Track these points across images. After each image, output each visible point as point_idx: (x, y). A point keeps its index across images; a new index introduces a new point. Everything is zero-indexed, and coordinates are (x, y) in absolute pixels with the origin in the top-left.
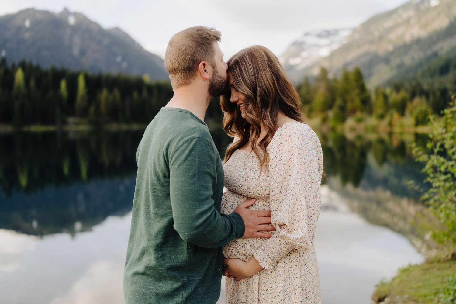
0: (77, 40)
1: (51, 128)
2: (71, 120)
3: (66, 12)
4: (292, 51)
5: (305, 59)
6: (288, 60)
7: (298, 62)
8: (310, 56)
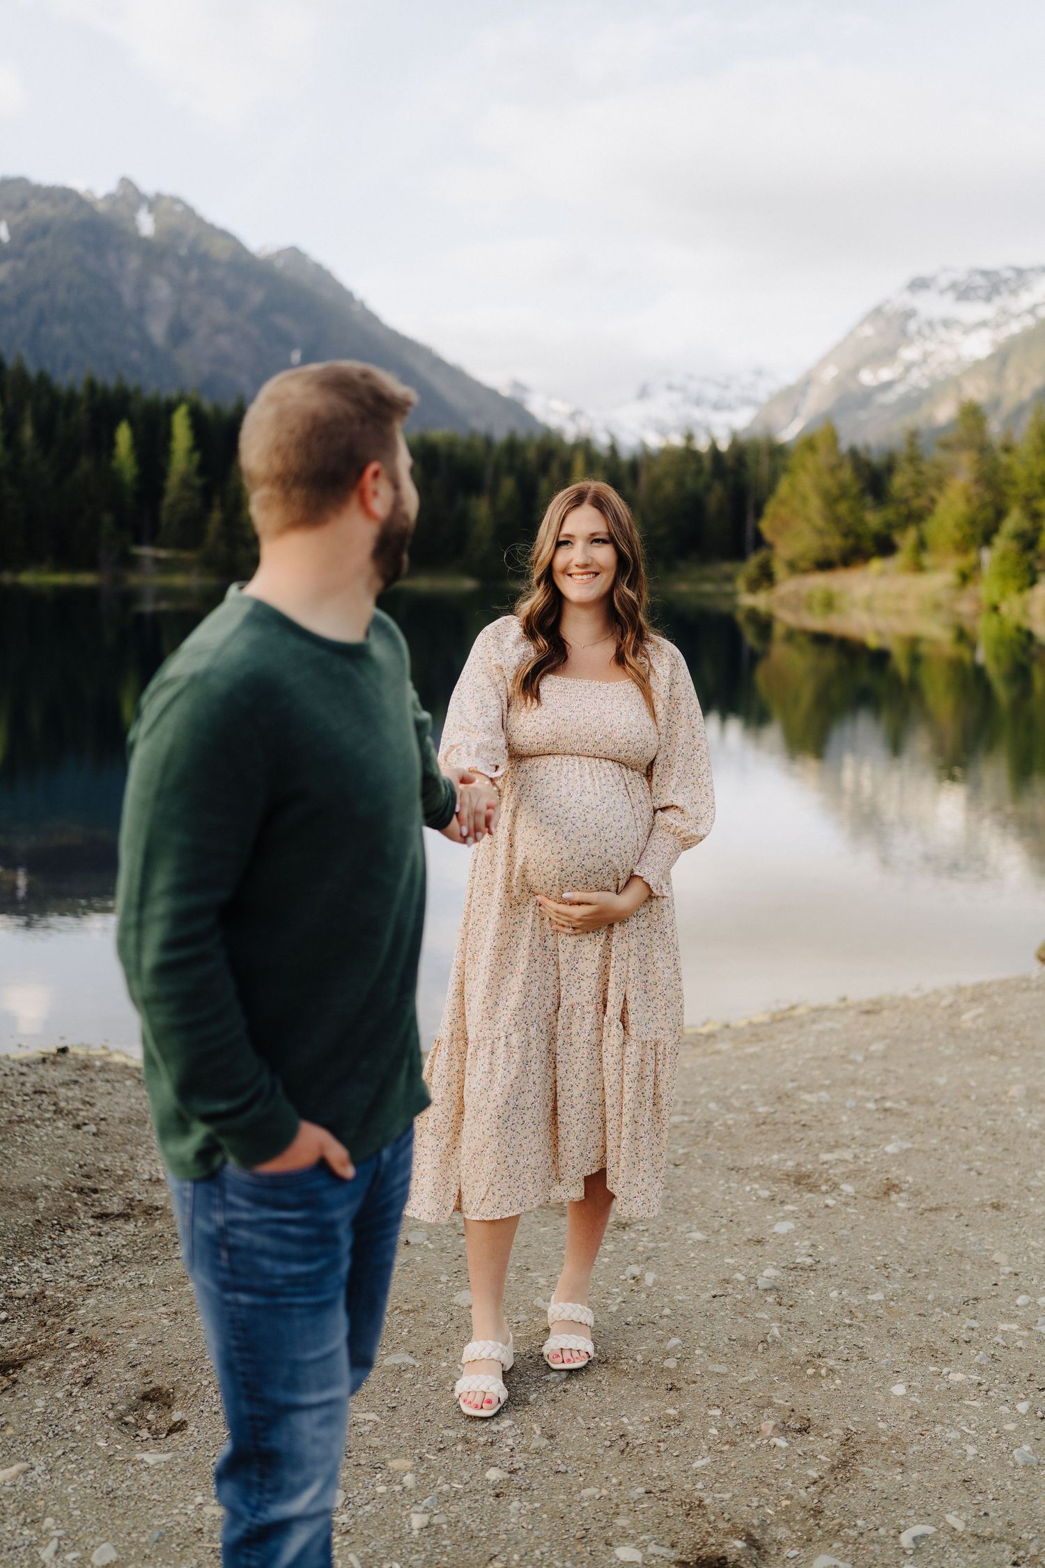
0: (162, 290)
1: (87, 579)
2: (146, 551)
3: (129, 195)
4: (867, 338)
5: (909, 367)
6: (854, 372)
7: (885, 374)
8: (926, 356)
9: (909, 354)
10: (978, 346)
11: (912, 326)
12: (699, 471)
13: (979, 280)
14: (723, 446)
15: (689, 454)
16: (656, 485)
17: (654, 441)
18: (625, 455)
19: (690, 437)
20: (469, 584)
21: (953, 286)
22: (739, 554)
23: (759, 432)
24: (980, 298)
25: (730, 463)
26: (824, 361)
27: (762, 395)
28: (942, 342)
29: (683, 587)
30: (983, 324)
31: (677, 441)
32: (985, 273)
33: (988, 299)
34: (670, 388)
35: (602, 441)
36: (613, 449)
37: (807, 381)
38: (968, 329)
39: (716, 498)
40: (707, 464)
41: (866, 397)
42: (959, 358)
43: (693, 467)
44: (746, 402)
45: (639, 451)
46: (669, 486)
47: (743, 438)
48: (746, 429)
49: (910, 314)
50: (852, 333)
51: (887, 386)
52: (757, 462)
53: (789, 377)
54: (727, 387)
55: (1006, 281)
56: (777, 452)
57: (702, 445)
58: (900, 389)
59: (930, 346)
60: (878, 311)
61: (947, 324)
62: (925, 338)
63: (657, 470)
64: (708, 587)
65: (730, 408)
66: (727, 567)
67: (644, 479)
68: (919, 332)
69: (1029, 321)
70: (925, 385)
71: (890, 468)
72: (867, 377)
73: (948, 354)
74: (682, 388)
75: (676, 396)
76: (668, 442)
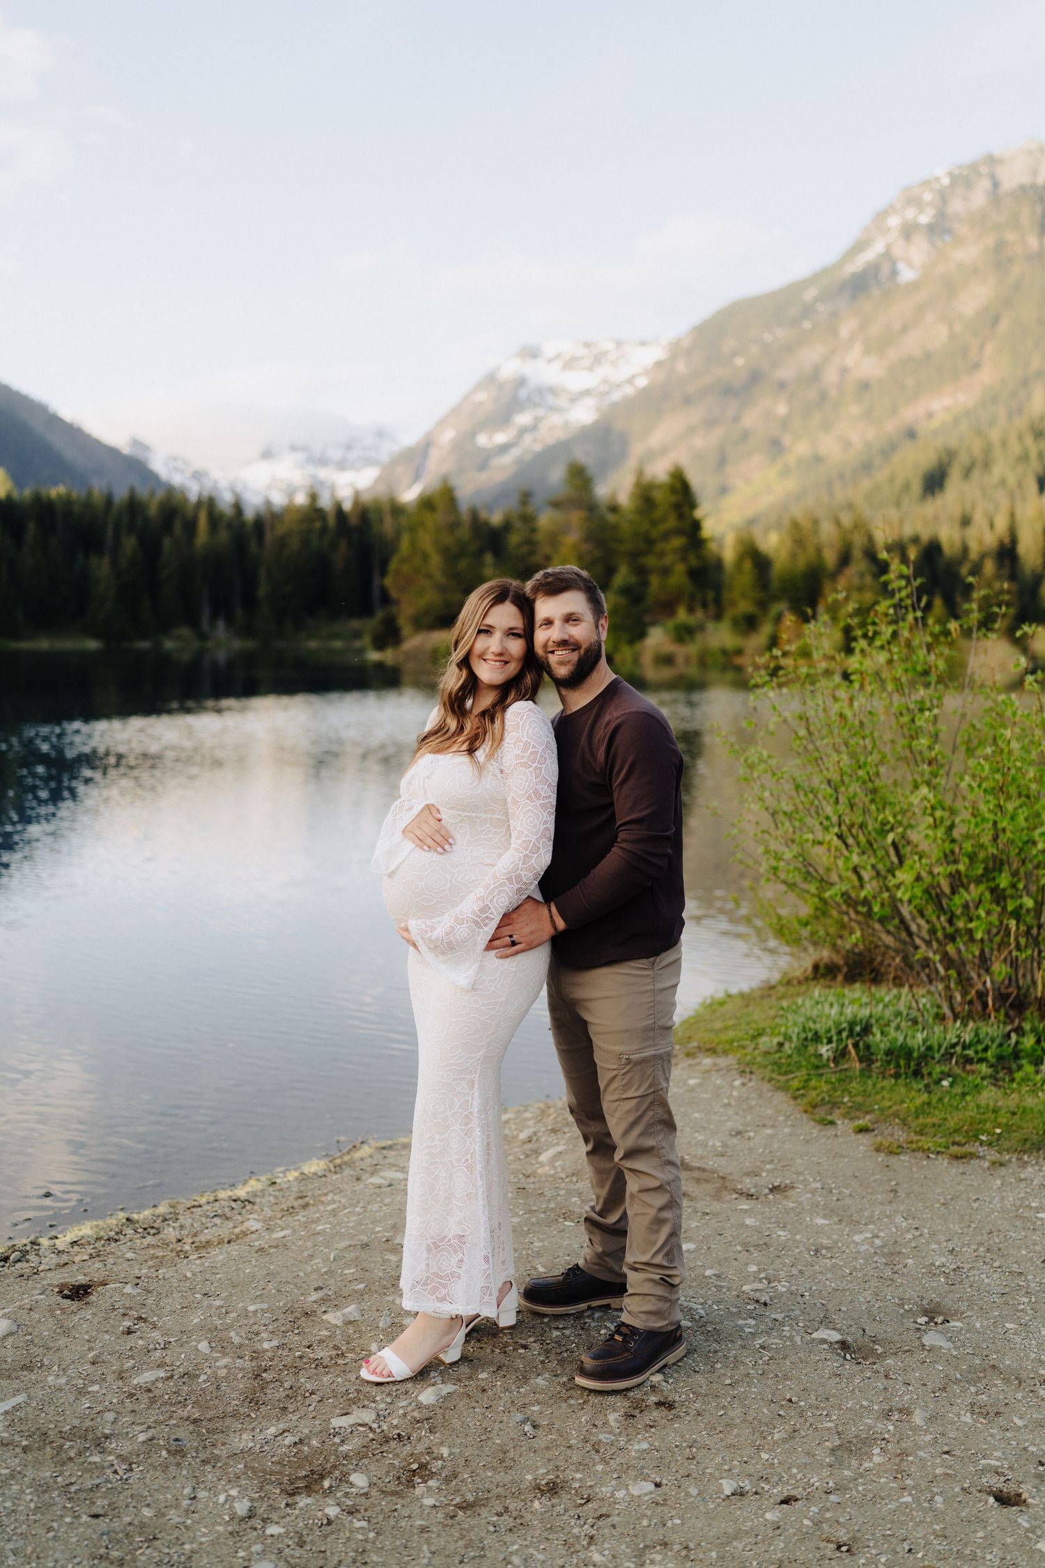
4: (481, 403)
5: (523, 431)
6: (473, 434)
7: (500, 438)
8: (538, 420)
9: (523, 419)
10: (584, 414)
11: (523, 393)
12: (324, 529)
13: (582, 352)
14: (347, 506)
15: (314, 512)
16: (282, 542)
17: (278, 500)
18: (249, 514)
19: (313, 497)
20: (92, 645)
21: (558, 356)
22: (365, 610)
23: (382, 491)
24: (583, 369)
25: (354, 521)
26: (442, 423)
27: (385, 458)
28: (551, 408)
29: (313, 644)
30: (587, 393)
31: (301, 499)
32: (587, 345)
33: (591, 369)
34: (294, 448)
35: (226, 500)
36: (238, 508)
37: (427, 445)
38: (575, 398)
39: (341, 556)
40: (332, 521)
41: (484, 460)
42: (567, 424)
43: (318, 525)
44: (368, 462)
45: (263, 510)
46: (295, 543)
47: (366, 498)
48: (370, 489)
49: (521, 382)
50: (466, 398)
51: (504, 448)
52: (381, 521)
53: (410, 438)
54: (349, 447)
55: (605, 353)
56: (397, 510)
57: (325, 502)
58: (515, 452)
59: (540, 412)
60: (490, 379)
61: (553, 391)
62: (536, 405)
63: (281, 529)
64: (338, 644)
65: (353, 468)
66: (355, 624)
67: (269, 537)
68: (529, 398)
69: (629, 390)
70: (538, 448)
71: (507, 527)
72: (483, 440)
73: (556, 419)
74: (304, 449)
75: (300, 456)
76: (291, 502)
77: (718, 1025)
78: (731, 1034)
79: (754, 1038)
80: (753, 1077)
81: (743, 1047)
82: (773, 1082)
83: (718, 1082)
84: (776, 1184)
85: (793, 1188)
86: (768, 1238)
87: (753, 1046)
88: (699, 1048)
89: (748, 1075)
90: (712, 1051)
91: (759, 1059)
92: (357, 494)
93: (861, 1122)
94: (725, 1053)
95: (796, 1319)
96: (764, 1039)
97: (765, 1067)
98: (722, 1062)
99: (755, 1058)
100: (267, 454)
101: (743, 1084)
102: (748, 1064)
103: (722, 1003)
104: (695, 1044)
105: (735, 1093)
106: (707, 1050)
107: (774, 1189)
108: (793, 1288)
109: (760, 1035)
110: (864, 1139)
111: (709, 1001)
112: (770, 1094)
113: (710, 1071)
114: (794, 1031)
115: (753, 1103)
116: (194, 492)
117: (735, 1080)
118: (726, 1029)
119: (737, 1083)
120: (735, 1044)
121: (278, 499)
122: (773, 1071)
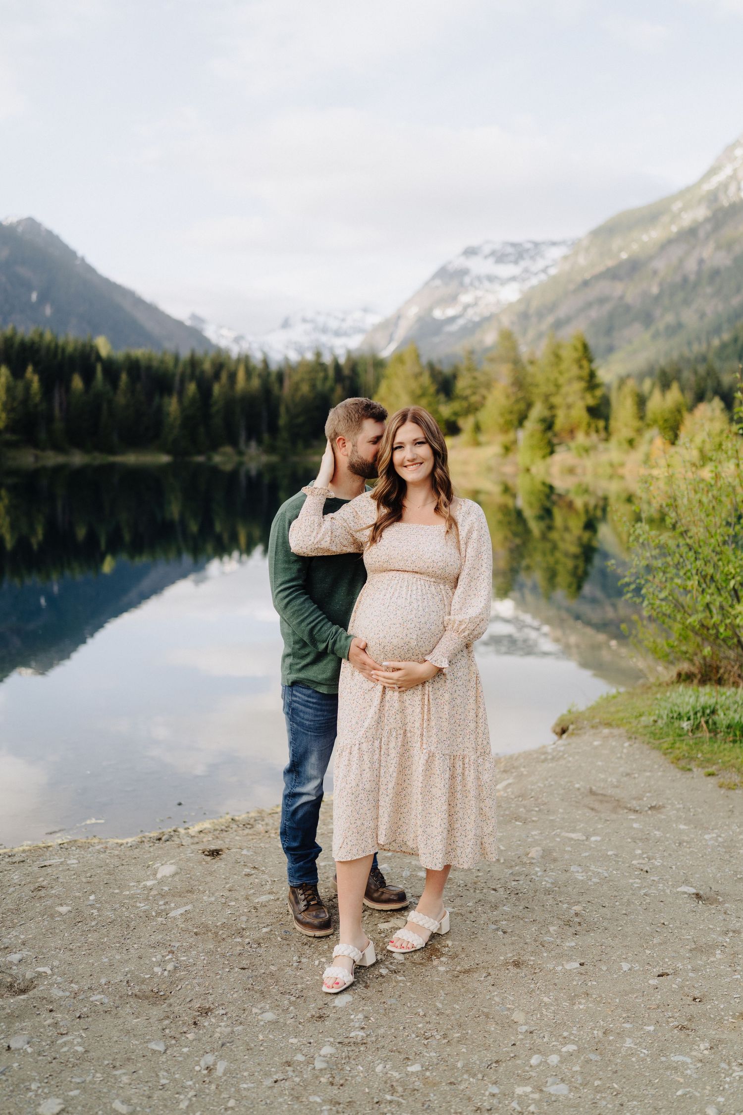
5: (466, 307)
6: (431, 310)
7: (451, 311)
8: (477, 301)
9: (466, 298)
10: (511, 294)
11: (468, 280)
12: (326, 378)
13: (509, 250)
14: (342, 361)
15: (319, 366)
16: (296, 388)
18: (274, 367)
19: (318, 355)
21: (492, 253)
23: (366, 350)
24: (510, 262)
25: (347, 370)
26: (409, 302)
27: (368, 326)
28: (487, 291)
30: (512, 278)
31: (310, 356)
32: (513, 245)
33: (516, 262)
34: (304, 320)
35: (257, 357)
36: (265, 362)
37: (398, 317)
38: (504, 282)
39: (338, 396)
40: (331, 373)
41: (437, 328)
42: (498, 301)
43: (322, 374)
44: (357, 330)
45: (283, 364)
46: (305, 388)
47: (355, 355)
48: (358, 349)
50: (426, 285)
51: (452, 320)
52: (365, 371)
54: (343, 320)
55: (526, 251)
56: (379, 364)
57: (327, 359)
58: (461, 322)
59: (479, 293)
60: (443, 270)
61: (490, 278)
62: (475, 288)
63: (296, 378)
65: (345, 334)
67: (287, 384)
68: (472, 284)
69: (544, 277)
70: (477, 319)
71: (455, 374)
72: (438, 314)
73: (491, 299)
74: (312, 321)
75: (308, 326)
76: (303, 358)
77: (613, 709)
78: (621, 715)
79: (636, 717)
80: (637, 741)
81: (630, 723)
82: (650, 745)
83: (614, 743)
84: (653, 805)
85: (664, 807)
86: (648, 836)
87: (636, 722)
88: (600, 723)
89: (633, 740)
90: (608, 725)
91: (641, 730)
92: (349, 352)
93: (710, 770)
94: (618, 726)
95: (667, 880)
96: (643, 719)
97: (645, 735)
98: (616, 731)
99: (638, 729)
100: (286, 324)
101: (630, 746)
102: (633, 733)
103: (614, 697)
104: (597, 720)
105: (625, 751)
106: (605, 724)
107: (651, 808)
108: (665, 863)
109: (641, 716)
110: (712, 780)
111: (605, 695)
112: (648, 752)
113: (608, 737)
114: (664, 713)
115: (637, 757)
116: (235, 352)
117: (624, 743)
118: (618, 712)
119: (626, 744)
120: (625, 721)
121: (294, 357)
122: (650, 737)
